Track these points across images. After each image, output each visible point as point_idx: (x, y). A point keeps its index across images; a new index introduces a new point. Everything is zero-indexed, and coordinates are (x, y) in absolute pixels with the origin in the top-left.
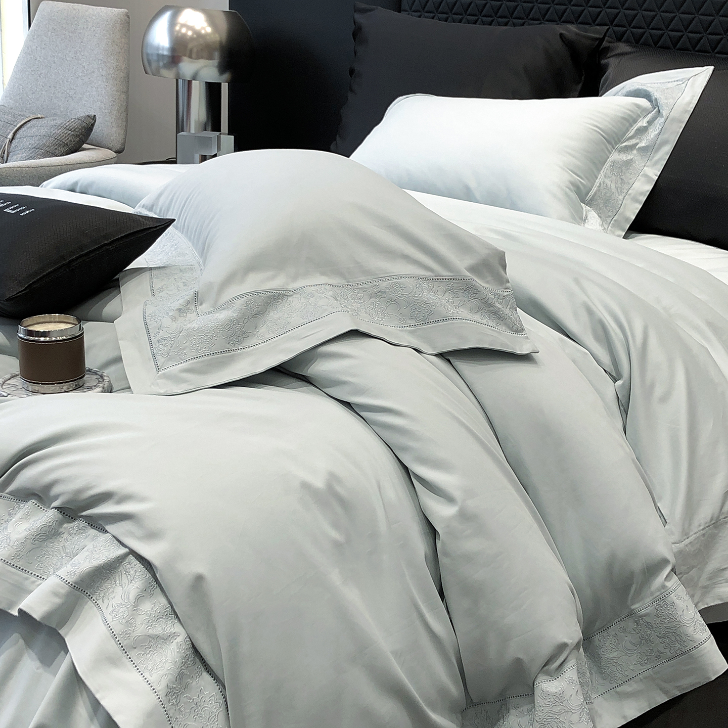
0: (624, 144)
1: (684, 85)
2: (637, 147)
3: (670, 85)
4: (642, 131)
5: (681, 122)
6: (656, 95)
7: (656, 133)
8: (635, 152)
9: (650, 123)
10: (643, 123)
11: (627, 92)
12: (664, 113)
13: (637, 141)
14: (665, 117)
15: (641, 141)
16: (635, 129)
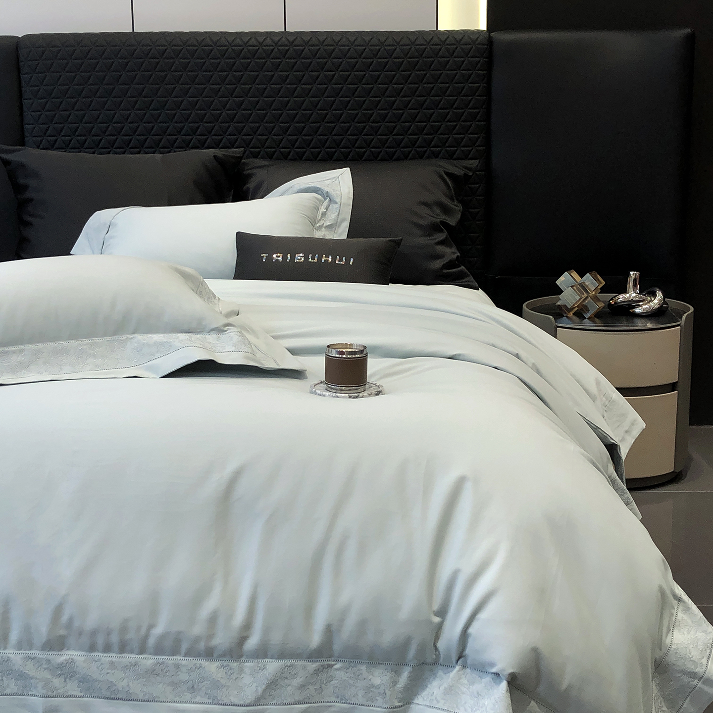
0: (318, 225)
1: (337, 182)
2: (324, 225)
3: (328, 182)
4: (324, 214)
5: (349, 205)
6: (326, 189)
7: (337, 214)
8: (323, 229)
9: (327, 209)
10: (322, 209)
11: (298, 190)
12: (338, 200)
13: (323, 222)
14: (339, 204)
15: (325, 221)
16: (321, 213)
